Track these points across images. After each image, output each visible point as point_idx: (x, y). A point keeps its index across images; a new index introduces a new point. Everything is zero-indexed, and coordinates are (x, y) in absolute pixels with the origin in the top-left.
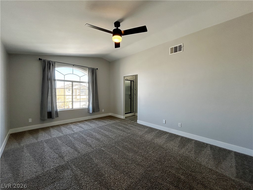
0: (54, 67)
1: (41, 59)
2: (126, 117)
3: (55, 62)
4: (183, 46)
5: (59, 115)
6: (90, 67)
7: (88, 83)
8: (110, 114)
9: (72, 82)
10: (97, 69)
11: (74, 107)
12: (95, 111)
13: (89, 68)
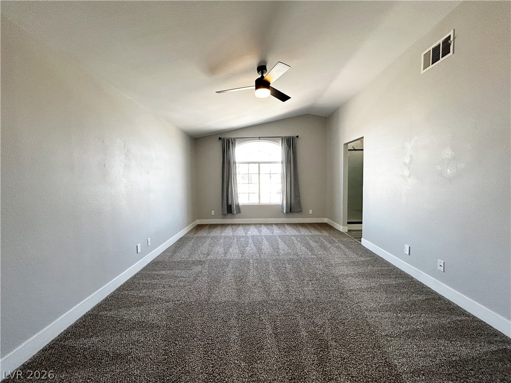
0: (234, 144)
1: (221, 138)
2: (349, 231)
3: (235, 139)
4: (454, 38)
5: (241, 211)
6: (284, 135)
7: (282, 162)
8: (326, 220)
9: (259, 163)
10: (298, 137)
11: (261, 202)
12: (292, 210)
13: (282, 138)
